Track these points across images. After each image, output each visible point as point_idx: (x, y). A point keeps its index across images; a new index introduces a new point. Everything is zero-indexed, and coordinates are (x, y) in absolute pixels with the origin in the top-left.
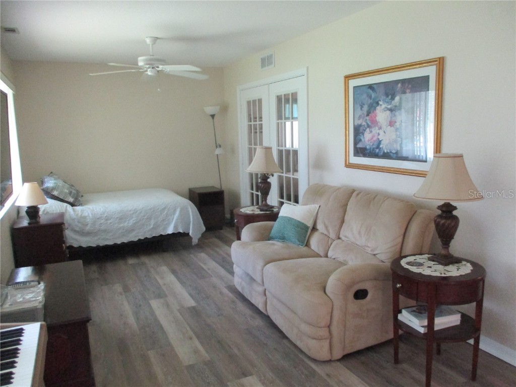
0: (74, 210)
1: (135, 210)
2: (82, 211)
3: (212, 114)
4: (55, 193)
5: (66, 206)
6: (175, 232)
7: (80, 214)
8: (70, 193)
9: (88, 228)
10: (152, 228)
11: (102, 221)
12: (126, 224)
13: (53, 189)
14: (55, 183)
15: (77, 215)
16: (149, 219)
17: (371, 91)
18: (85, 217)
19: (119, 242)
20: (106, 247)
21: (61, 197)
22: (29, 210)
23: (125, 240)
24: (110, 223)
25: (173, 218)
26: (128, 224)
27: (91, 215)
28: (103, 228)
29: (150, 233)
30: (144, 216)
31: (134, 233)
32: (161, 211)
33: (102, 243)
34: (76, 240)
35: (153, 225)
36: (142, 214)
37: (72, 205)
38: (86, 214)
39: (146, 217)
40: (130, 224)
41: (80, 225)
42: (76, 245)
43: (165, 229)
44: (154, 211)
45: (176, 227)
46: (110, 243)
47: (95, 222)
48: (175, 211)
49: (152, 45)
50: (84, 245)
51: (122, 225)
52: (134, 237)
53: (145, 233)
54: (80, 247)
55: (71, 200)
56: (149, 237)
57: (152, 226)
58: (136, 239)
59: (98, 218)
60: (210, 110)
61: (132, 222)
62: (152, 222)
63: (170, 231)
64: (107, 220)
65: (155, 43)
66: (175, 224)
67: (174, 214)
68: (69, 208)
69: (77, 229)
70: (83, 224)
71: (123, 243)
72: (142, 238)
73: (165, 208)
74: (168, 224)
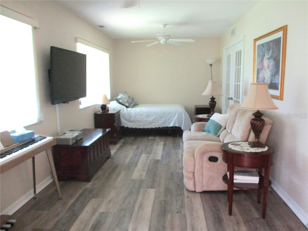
0: (127, 110)
1: (155, 112)
2: (130, 110)
3: (210, 64)
4: (121, 101)
5: (124, 107)
6: (174, 126)
7: (129, 112)
8: (128, 101)
9: (132, 119)
10: (163, 123)
11: (139, 116)
12: (150, 119)
13: (120, 99)
14: (122, 97)
15: (128, 112)
16: (162, 117)
17: (262, 47)
18: (131, 114)
19: (146, 127)
20: (140, 130)
21: (123, 103)
22: (102, 106)
23: (149, 127)
24: (142, 118)
25: (174, 119)
26: (151, 119)
27: (134, 112)
28: (139, 119)
29: (161, 125)
30: (159, 116)
31: (153, 124)
32: (168, 114)
33: (138, 127)
34: (126, 124)
35: (164, 121)
36: (158, 115)
37: (127, 107)
38: (132, 112)
39: (160, 117)
40: (152, 119)
41: (129, 117)
42: (126, 126)
43: (169, 124)
44: (164, 114)
45: (174, 123)
46: (142, 127)
47: (135, 116)
48: (175, 115)
49: (164, 28)
50: (130, 127)
51: (147, 119)
52: (153, 126)
53: (159, 124)
54: (128, 127)
55: (127, 105)
56: (161, 127)
57: (162, 122)
58: (154, 127)
59: (137, 115)
60: (209, 62)
61: (153, 118)
62: (163, 119)
63: (171, 125)
64: (141, 116)
65: (165, 27)
66: (174, 122)
67: (175, 116)
68: (125, 108)
69: (127, 118)
70: (130, 117)
71: (148, 128)
72: (157, 127)
73: (170, 113)
74: (171, 122)
